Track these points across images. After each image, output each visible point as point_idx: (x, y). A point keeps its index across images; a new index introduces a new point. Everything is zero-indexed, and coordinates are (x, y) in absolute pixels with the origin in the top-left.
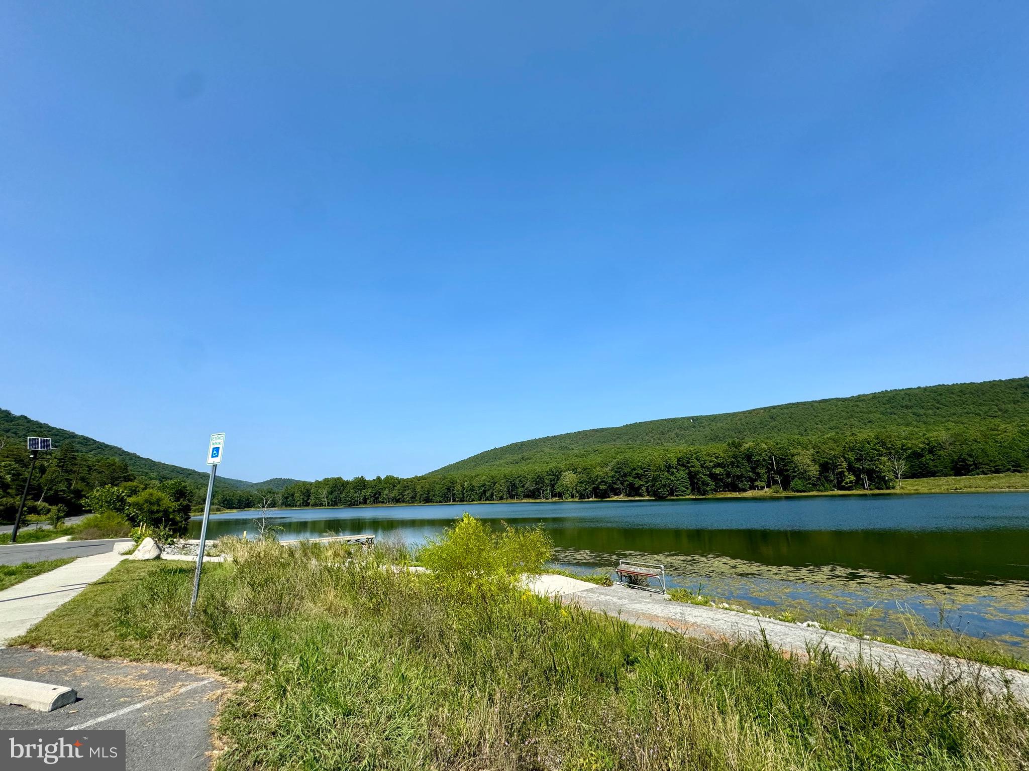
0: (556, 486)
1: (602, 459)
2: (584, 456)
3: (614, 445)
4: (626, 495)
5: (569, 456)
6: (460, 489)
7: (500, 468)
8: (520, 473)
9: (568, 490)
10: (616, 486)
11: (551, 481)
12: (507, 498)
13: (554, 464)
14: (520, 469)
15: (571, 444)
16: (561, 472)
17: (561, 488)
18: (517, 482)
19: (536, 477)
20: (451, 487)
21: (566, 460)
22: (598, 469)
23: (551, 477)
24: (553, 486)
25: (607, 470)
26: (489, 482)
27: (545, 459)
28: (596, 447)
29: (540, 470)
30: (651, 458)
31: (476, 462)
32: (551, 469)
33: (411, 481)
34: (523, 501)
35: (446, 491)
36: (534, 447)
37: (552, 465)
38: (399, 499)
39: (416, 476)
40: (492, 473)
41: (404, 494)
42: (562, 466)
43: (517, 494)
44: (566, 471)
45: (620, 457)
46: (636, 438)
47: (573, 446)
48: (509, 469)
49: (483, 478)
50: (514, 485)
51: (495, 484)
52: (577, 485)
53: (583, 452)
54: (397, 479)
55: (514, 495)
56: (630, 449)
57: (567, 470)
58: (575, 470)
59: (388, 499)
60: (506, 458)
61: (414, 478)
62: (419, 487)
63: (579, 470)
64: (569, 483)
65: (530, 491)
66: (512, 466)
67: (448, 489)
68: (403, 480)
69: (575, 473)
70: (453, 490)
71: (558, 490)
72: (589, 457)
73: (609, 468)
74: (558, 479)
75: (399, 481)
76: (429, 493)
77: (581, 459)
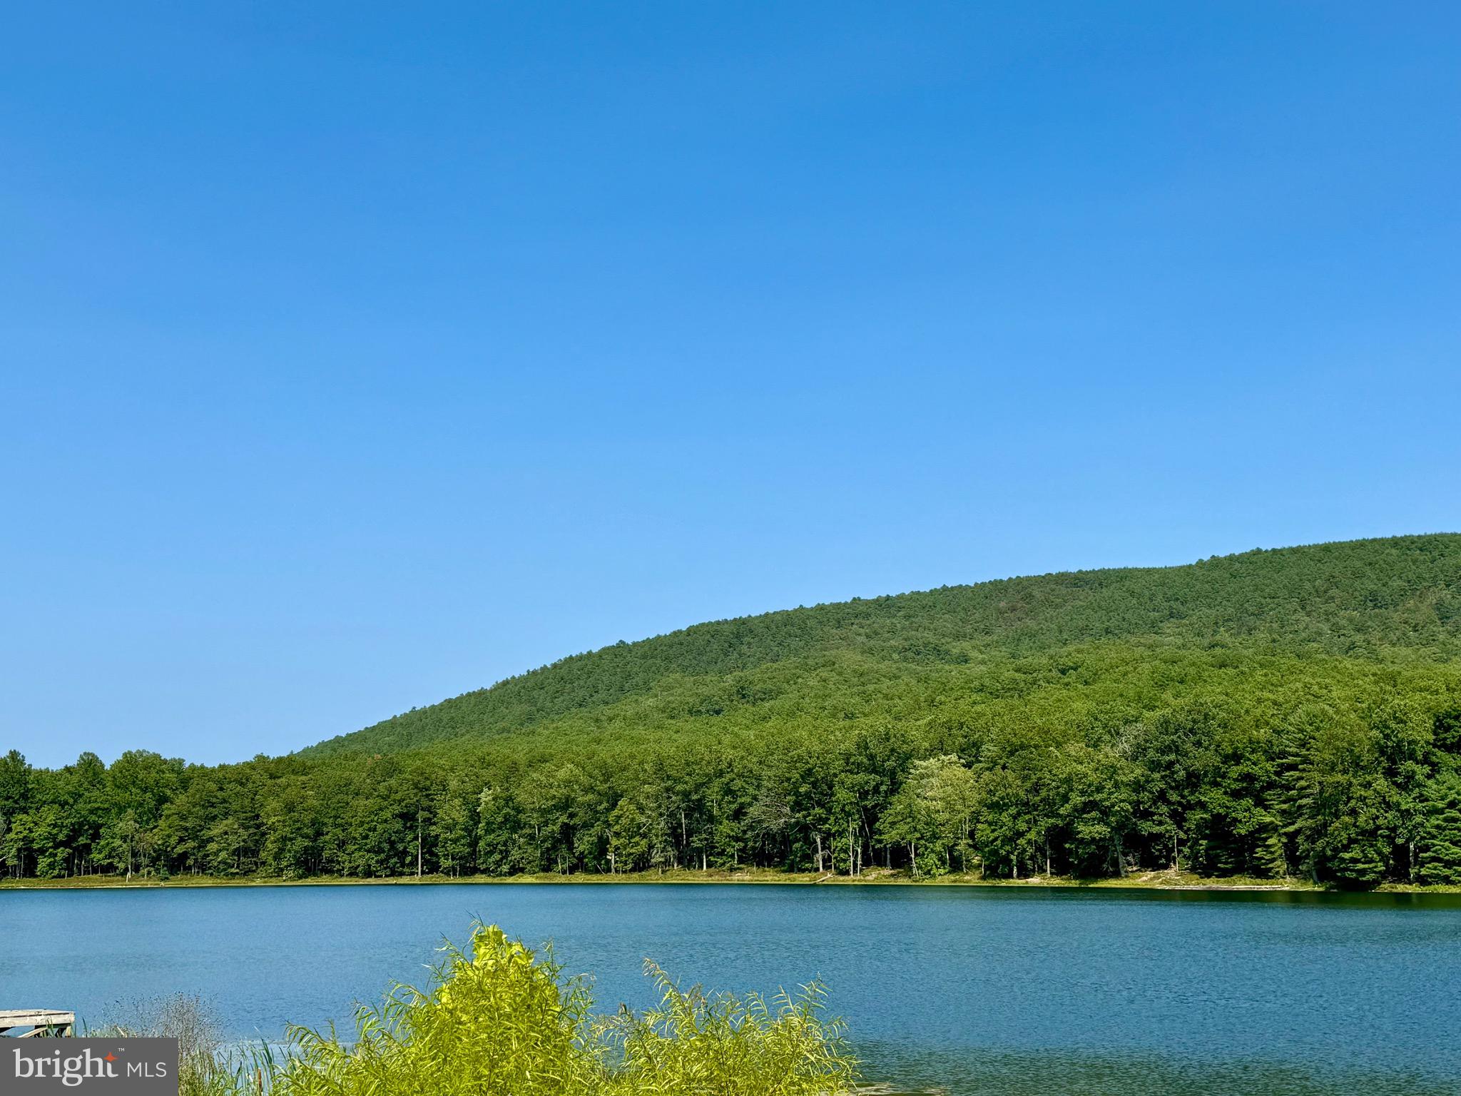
0: (885, 819)
1: (1091, 705)
2: (1013, 689)
3: (1150, 647)
4: (1193, 870)
5: (944, 688)
6: (461, 816)
7: (640, 731)
8: (729, 754)
9: (935, 837)
10: (1147, 827)
11: (864, 795)
12: (667, 863)
13: (881, 722)
14: (727, 739)
15: (957, 637)
16: (908, 756)
17: (903, 828)
18: (713, 793)
19: (795, 776)
20: (418, 806)
21: (931, 703)
22: (1074, 748)
23: (861, 777)
24: (870, 817)
25: (1111, 753)
26: (591, 789)
27: (842, 697)
28: (1070, 652)
29: (817, 748)
30: (1314, 708)
31: (532, 701)
32: (863, 745)
33: (240, 777)
34: (737, 877)
35: (398, 825)
36: (795, 643)
37: (873, 723)
38: (184, 856)
39: (261, 759)
40: (603, 754)
41: (206, 834)
42: (917, 731)
43: (710, 848)
44: (930, 753)
45: (1174, 704)
46: (1251, 621)
47: (966, 645)
48: (683, 739)
49: (562, 774)
50: (697, 808)
51: (614, 800)
52: (975, 818)
53: (1008, 674)
54: (176, 767)
55: (699, 851)
56: (1223, 665)
57: (939, 748)
58: (970, 753)
59: (134, 855)
60: (669, 688)
61: (251, 766)
62: (273, 804)
63: (989, 750)
64: (940, 805)
65: (769, 836)
66: (691, 724)
67: (407, 817)
68: (204, 773)
69: (968, 766)
70: (428, 822)
71: (890, 836)
72: (1036, 696)
73: (1125, 746)
74: (895, 788)
75: (185, 777)
76: (319, 834)
77: (999, 705)
